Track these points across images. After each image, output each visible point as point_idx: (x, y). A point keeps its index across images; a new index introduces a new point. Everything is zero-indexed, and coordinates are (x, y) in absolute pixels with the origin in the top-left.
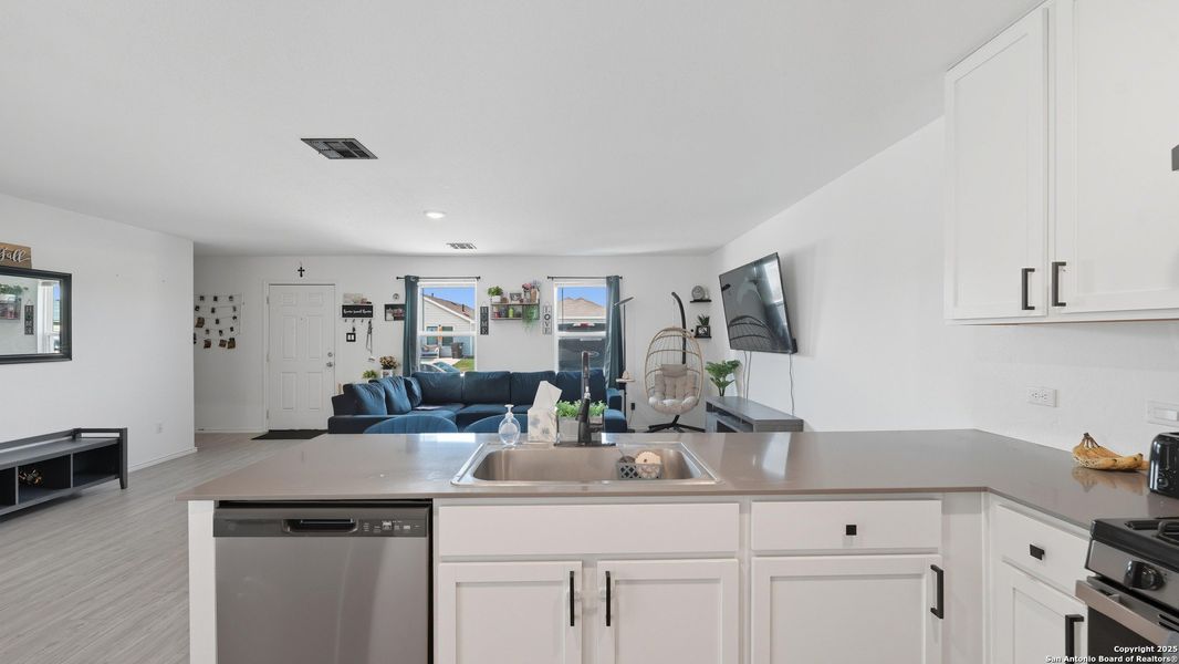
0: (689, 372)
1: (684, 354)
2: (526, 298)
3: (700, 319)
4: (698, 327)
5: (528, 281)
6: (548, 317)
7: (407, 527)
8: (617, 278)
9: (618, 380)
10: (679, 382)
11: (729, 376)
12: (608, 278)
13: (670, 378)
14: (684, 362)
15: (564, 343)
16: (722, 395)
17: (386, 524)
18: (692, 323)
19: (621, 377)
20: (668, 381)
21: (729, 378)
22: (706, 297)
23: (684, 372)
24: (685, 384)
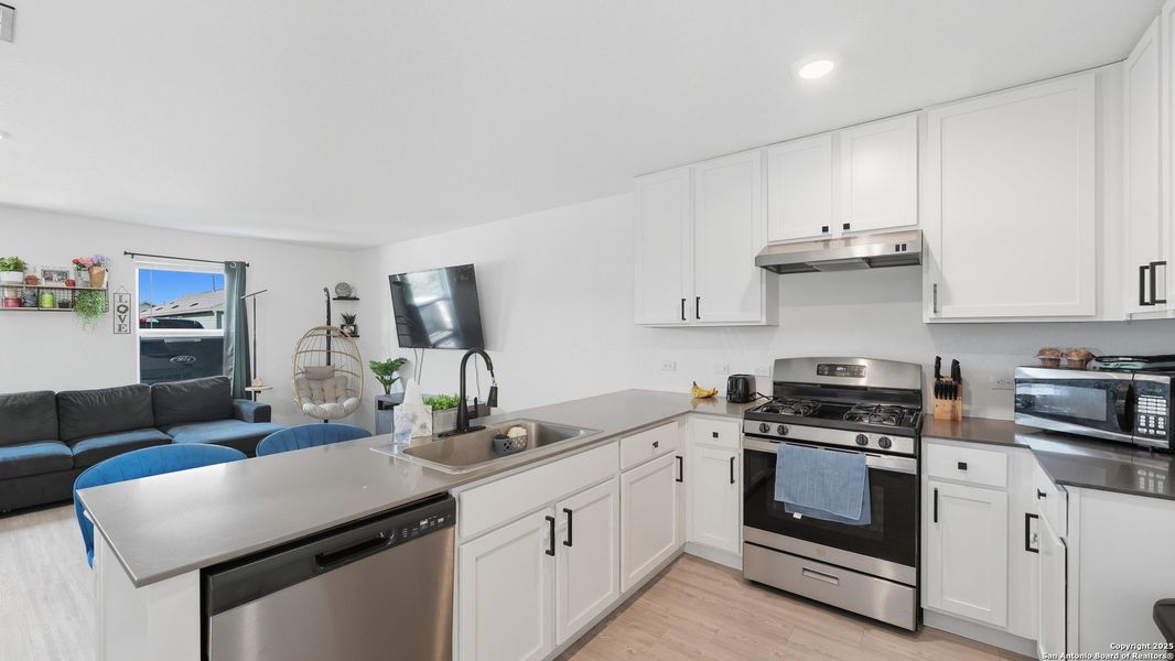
0: (337, 374)
1: (329, 354)
2: (82, 279)
3: (345, 317)
4: (342, 326)
5: (86, 255)
6: (124, 310)
7: (441, 520)
8: (243, 266)
9: (247, 389)
10: (327, 385)
11: (395, 373)
12: (228, 264)
13: (315, 381)
14: (329, 364)
15: (148, 347)
16: (388, 392)
17: (423, 523)
18: (337, 321)
19: (249, 384)
20: (314, 385)
21: (395, 375)
22: (352, 295)
23: (331, 375)
24: (335, 387)
